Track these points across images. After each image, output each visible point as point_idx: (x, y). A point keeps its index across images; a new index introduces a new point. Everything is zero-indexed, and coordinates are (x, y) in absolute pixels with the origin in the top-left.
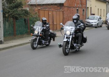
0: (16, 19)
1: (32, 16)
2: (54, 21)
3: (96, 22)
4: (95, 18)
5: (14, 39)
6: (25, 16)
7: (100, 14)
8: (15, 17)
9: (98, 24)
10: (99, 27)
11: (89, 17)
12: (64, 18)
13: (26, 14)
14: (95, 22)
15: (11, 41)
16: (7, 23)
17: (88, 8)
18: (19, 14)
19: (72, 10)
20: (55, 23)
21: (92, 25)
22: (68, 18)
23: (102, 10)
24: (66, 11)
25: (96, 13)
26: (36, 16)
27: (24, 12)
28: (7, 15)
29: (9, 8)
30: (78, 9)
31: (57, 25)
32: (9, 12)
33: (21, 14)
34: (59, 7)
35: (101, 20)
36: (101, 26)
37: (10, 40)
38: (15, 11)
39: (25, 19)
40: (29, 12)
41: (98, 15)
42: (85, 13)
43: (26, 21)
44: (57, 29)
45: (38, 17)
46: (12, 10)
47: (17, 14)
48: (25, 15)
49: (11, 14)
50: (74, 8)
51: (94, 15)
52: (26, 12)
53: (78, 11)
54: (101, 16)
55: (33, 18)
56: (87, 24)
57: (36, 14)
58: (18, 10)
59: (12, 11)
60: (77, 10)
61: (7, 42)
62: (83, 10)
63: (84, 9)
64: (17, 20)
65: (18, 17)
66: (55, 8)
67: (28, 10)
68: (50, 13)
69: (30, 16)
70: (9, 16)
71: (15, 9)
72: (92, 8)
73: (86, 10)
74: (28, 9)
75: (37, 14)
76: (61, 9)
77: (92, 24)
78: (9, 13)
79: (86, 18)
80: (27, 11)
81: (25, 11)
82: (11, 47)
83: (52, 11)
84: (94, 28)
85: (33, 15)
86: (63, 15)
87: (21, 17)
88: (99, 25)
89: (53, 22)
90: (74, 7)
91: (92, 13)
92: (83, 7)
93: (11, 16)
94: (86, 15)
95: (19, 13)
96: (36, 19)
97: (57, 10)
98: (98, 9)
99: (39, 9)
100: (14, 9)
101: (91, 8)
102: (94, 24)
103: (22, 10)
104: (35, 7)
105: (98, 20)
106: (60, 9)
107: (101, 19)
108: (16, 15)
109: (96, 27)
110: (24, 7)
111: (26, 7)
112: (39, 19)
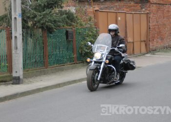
0: (50, 30)
1: (81, 25)
5: (45, 73)
6: (67, 25)
8: (47, 27)
13: (69, 22)
15: (38, 78)
16: (30, 41)
18: (55, 21)
20: (130, 40)
22: (159, 28)
26: (89, 26)
27: (64, 16)
28: (30, 24)
29: (35, 9)
32: (35, 16)
33: (59, 22)
37: (36, 76)
38: (46, 14)
39: (67, 32)
40: (75, 16)
43: (69, 35)
45: (94, 26)
46: (40, 12)
47: (51, 21)
48: (67, 23)
49: (39, 22)
52: (70, 17)
55: (85, 29)
57: (90, 20)
58: (53, 12)
59: (41, 16)
61: (31, 80)
64: (51, 33)
65: (54, 27)
66: (131, 6)
67: (74, 11)
68: (119, 19)
69: (79, 25)
70: (34, 25)
71: (47, 11)
75: (93, 19)
78: (35, 19)
80: (72, 14)
81: (66, 14)
82: (39, 90)
85: (83, 23)
86: (148, 21)
87: (59, 26)
89: (126, 37)
93: (38, 24)
95: (55, 18)
96: (89, 30)
100: (44, 11)
103: (61, 13)
108: (48, 22)
111: (70, 6)
112: (96, 31)
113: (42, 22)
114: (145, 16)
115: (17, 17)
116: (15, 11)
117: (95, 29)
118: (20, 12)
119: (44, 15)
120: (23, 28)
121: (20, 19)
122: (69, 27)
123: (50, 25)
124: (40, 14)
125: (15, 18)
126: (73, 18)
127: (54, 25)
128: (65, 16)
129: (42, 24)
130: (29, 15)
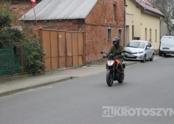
1: (27, 41)
2: (68, 51)
3: (142, 52)
4: (141, 44)
6: (15, 41)
7: (148, 39)
9: (145, 55)
10: (148, 60)
11: (129, 43)
12: (85, 44)
13: (17, 38)
14: (140, 53)
17: (127, 26)
19: (100, 31)
20: (69, 54)
21: (136, 57)
22: (93, 45)
23: (152, 31)
24: (88, 33)
25: (142, 36)
26: (34, 42)
27: (12, 33)
30: (109, 28)
31: (72, 56)
34: (77, 25)
35: (151, 48)
36: (151, 60)
40: (22, 33)
41: (146, 40)
42: (122, 36)
43: (17, 50)
44: (72, 65)
45: (38, 43)
48: (15, 39)
50: (102, 28)
51: (138, 39)
52: (17, 34)
53: (110, 32)
54: (150, 40)
55: (31, 45)
56: (126, 56)
57: (35, 37)
58: (2, 30)
60: (109, 30)
62: (120, 31)
63: (120, 29)
66: (70, 26)
67: (21, 30)
68: (60, 36)
72: (135, 27)
73: (124, 31)
74: (20, 28)
75: (38, 37)
76: (80, 29)
77: (135, 55)
80: (19, 32)
83: (64, 33)
84: (139, 64)
85: (30, 40)
86: (84, 39)
88: (147, 57)
89: (66, 52)
90: (102, 26)
91: (135, 36)
92: (119, 25)
94: (124, 39)
96: (34, 46)
97: (72, 30)
98: (146, 29)
99: (40, 28)
101: (133, 26)
102: (138, 55)
104: (33, 26)
105: (146, 49)
106: (79, 28)
107: (150, 46)
109: (142, 61)
110: (13, 25)
111: (17, 25)
112: (41, 47)
114: (81, 34)
117: (40, 45)
122: (17, 43)
126: (20, 35)
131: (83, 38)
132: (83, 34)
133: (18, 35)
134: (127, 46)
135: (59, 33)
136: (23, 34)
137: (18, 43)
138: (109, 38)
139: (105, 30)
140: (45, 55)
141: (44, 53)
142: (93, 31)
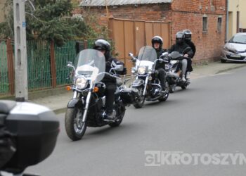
0: (58, 43)
5: (53, 94)
6: (78, 36)
8: (55, 38)
11: (233, 38)
13: (80, 32)
17: (230, 13)
18: (64, 32)
19: (192, 21)
21: (243, 58)
24: (176, 23)
29: (41, 17)
30: (205, 16)
32: (41, 26)
33: (69, 32)
37: (43, 97)
38: (54, 23)
39: (77, 44)
42: (222, 28)
43: (80, 48)
45: (108, 37)
46: (46, 20)
47: (60, 32)
48: (77, 34)
49: (45, 32)
51: (245, 30)
56: (229, 56)
57: (104, 30)
59: (47, 25)
60: (205, 19)
62: (219, 20)
63: (220, 16)
64: (59, 45)
68: (137, 29)
69: (90, 36)
70: (40, 36)
71: (54, 19)
73: (226, 20)
75: (107, 29)
76: (164, 18)
77: (242, 55)
78: (41, 29)
79: (226, 39)
80: (83, 24)
81: (77, 23)
83: (143, 24)
85: (95, 33)
87: (69, 38)
90: (196, 13)
91: (240, 27)
92: (219, 12)
93: (44, 35)
94: (226, 31)
97: (153, 19)
99: (110, 17)
100: (51, 19)
101: (238, 13)
103: (70, 22)
106: (162, 16)
108: (56, 33)
113: (49, 32)
114: (166, 25)
115: (21, 26)
116: (18, 19)
118: (24, 21)
119: (51, 24)
120: (27, 39)
121: (25, 28)
122: (80, 39)
123: (58, 37)
124: (46, 22)
125: (18, 28)
126: (84, 27)
127: (63, 37)
128: (75, 25)
129: (50, 35)
130: (33, 24)
131: (169, 30)
132: (169, 25)
133: (82, 27)
134: (229, 42)
135: (136, 24)
136: (88, 27)
137: (82, 38)
138: (204, 30)
139: (198, 19)
140: (117, 55)
141: (116, 52)
142: (182, 21)
